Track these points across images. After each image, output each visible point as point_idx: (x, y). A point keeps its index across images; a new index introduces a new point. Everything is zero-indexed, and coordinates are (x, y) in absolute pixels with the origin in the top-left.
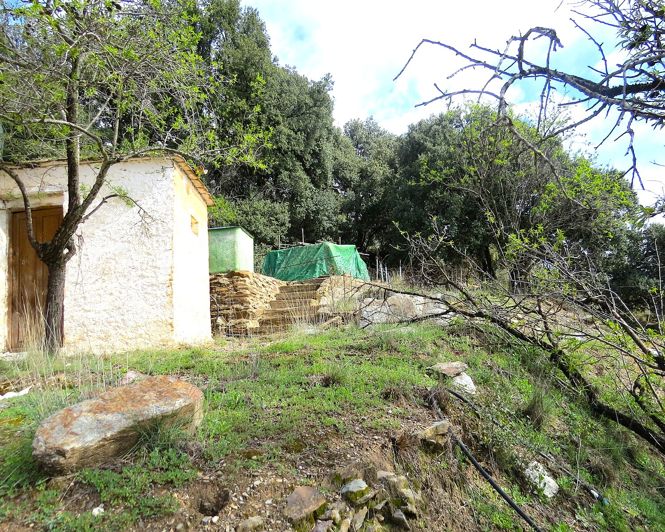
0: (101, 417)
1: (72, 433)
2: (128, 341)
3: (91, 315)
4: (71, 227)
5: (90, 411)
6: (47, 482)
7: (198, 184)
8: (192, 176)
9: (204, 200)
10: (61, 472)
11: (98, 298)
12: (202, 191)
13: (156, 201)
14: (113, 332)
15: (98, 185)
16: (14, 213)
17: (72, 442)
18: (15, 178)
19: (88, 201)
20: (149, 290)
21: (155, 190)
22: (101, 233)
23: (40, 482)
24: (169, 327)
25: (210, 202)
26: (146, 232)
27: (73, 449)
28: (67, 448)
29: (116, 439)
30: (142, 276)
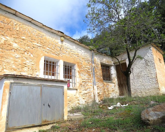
0: (156, 112)
1: (150, 116)
2: (147, 93)
3: (137, 87)
4: (130, 67)
5: (152, 111)
6: (146, 127)
7: (159, 49)
8: (157, 48)
9: (161, 53)
10: (149, 125)
11: (137, 83)
12: (160, 51)
13: (148, 56)
14: (143, 91)
15: (135, 55)
16: (116, 66)
17: (151, 118)
18: (117, 58)
19: (133, 60)
20: (151, 80)
21: (147, 54)
22: (136, 67)
23: (144, 127)
24: (158, 89)
25: (163, 53)
26: (147, 65)
27: (151, 120)
28: (150, 119)
29: (161, 119)
30: (148, 76)
